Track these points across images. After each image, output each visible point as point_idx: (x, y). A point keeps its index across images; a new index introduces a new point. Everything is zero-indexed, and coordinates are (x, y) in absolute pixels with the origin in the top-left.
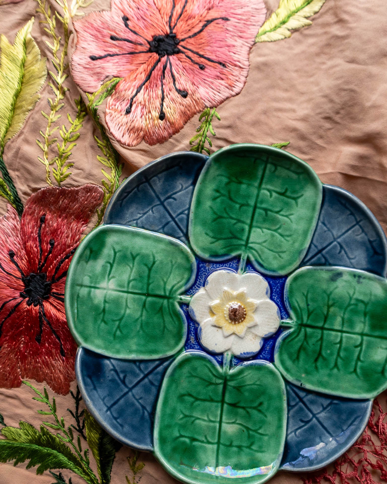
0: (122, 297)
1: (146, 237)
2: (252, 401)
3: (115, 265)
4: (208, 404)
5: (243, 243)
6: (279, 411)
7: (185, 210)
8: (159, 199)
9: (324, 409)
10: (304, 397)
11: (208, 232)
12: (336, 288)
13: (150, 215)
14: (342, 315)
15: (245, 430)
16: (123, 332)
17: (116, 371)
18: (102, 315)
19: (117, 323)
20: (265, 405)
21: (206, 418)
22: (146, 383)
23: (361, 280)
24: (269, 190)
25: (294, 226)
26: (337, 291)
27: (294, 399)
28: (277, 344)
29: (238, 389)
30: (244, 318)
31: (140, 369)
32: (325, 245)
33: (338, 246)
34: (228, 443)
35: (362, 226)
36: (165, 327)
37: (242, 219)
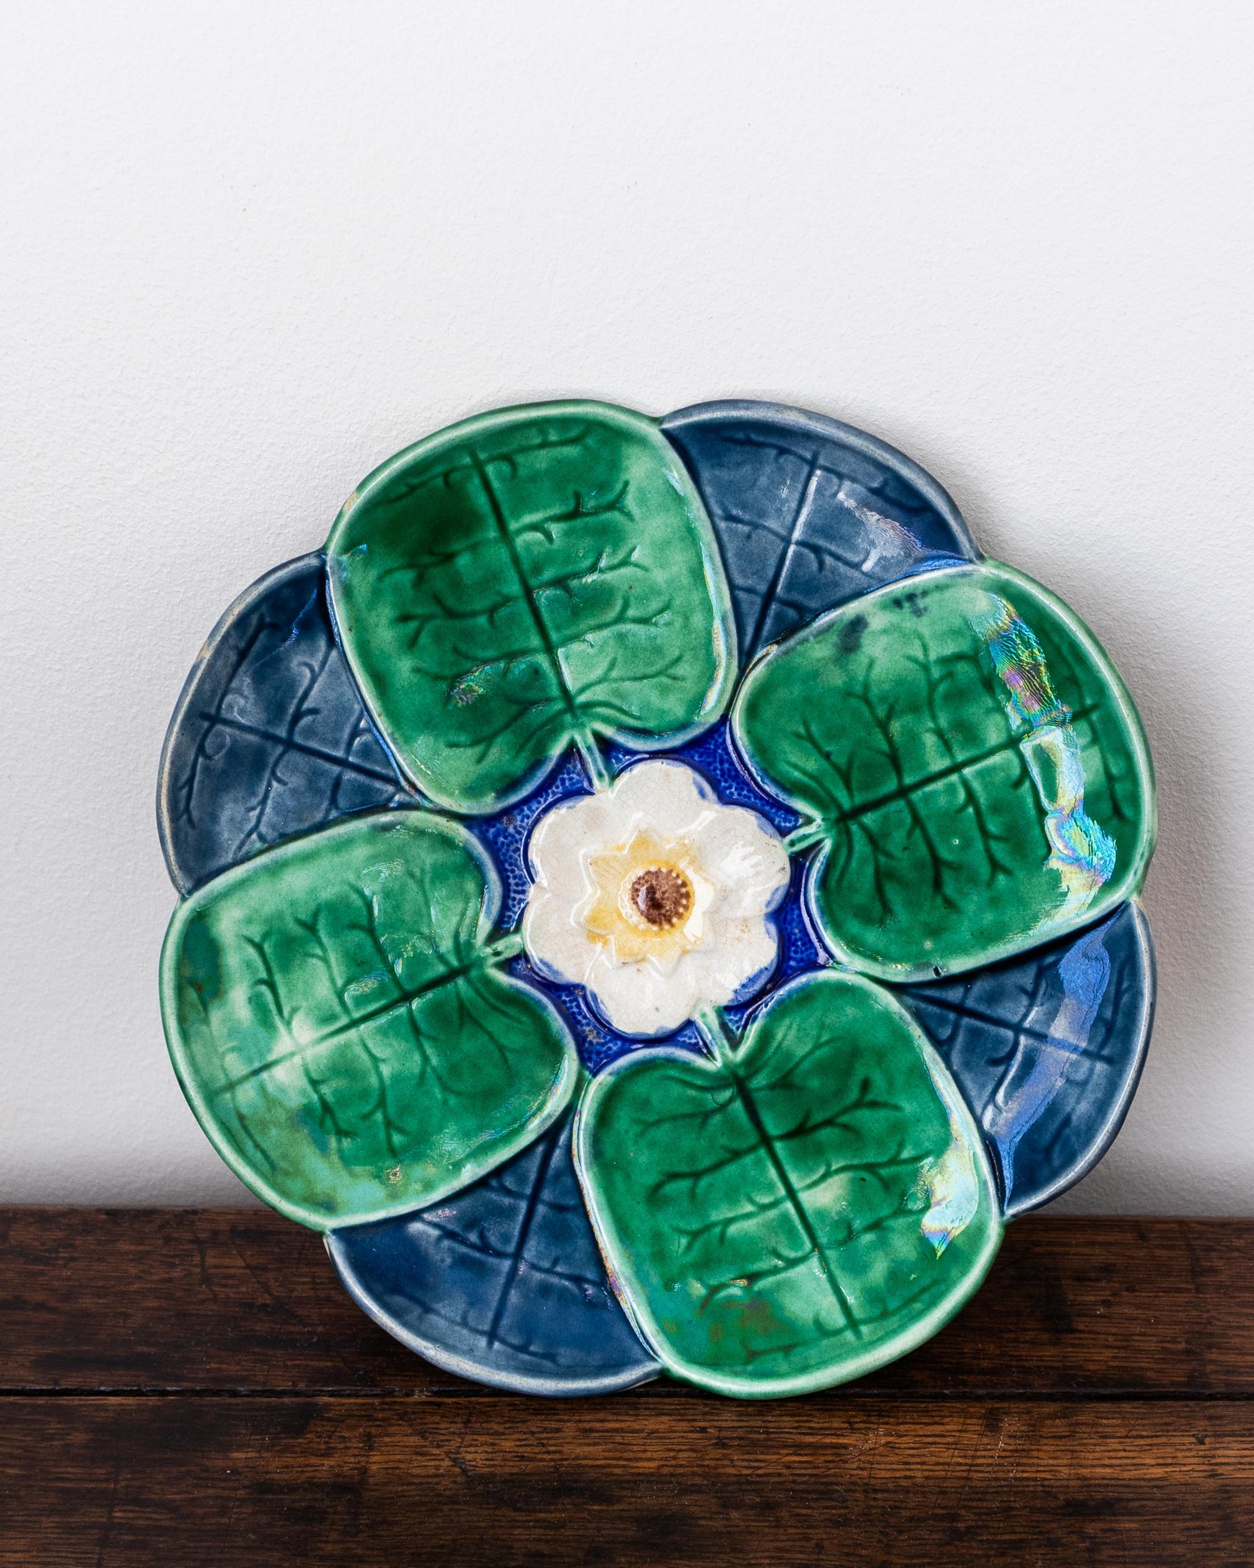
0: (347, 1045)
1: (307, 858)
2: (839, 1092)
3: (278, 978)
4: (731, 1170)
5: (559, 705)
6: (922, 1072)
7: (359, 720)
8: (276, 740)
9: (1032, 996)
10: (965, 996)
11: (453, 737)
13: (279, 795)
14: (931, 725)
15: (865, 1175)
16: (407, 1128)
17: (449, 1234)
18: (329, 1123)
19: (379, 1116)
21: (749, 1208)
22: (544, 1217)
23: (921, 603)
24: (534, 527)
25: (659, 577)
26: (877, 671)
27: (943, 1021)
29: (785, 1083)
30: (687, 896)
31: (509, 1193)
33: (806, 551)
34: (842, 1235)
35: (828, 465)
36: (501, 1049)
37: (516, 646)
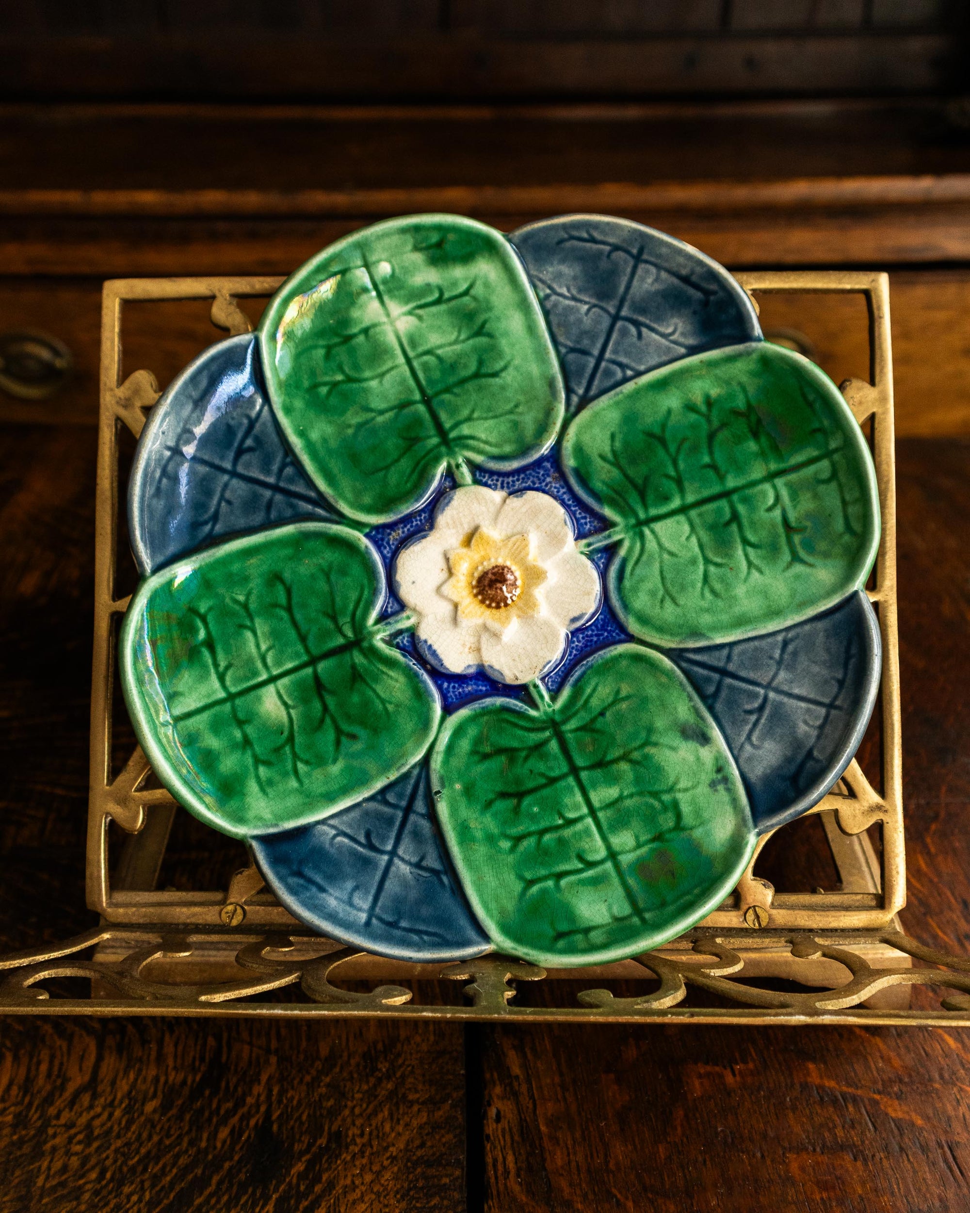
0: (393, 356)
1: (531, 329)
2: (349, 718)
3: (443, 307)
4: (293, 634)
5: (642, 515)
6: (362, 780)
7: (632, 369)
8: (620, 308)
9: (418, 865)
10: (418, 814)
11: (619, 437)
12: (673, 749)
13: (578, 310)
14: (625, 793)
15: (286, 734)
16: (331, 398)
17: (252, 423)
18: (336, 340)
19: (339, 377)
20: (358, 746)
21: (264, 647)
22: (262, 495)
23: (721, 788)
24: (777, 498)
25: (740, 590)
26: (668, 752)
29: (356, 677)
30: (498, 607)
31: (281, 470)
32: (743, 674)
34: (241, 715)
35: (831, 718)
36: (387, 468)
37: (686, 484)
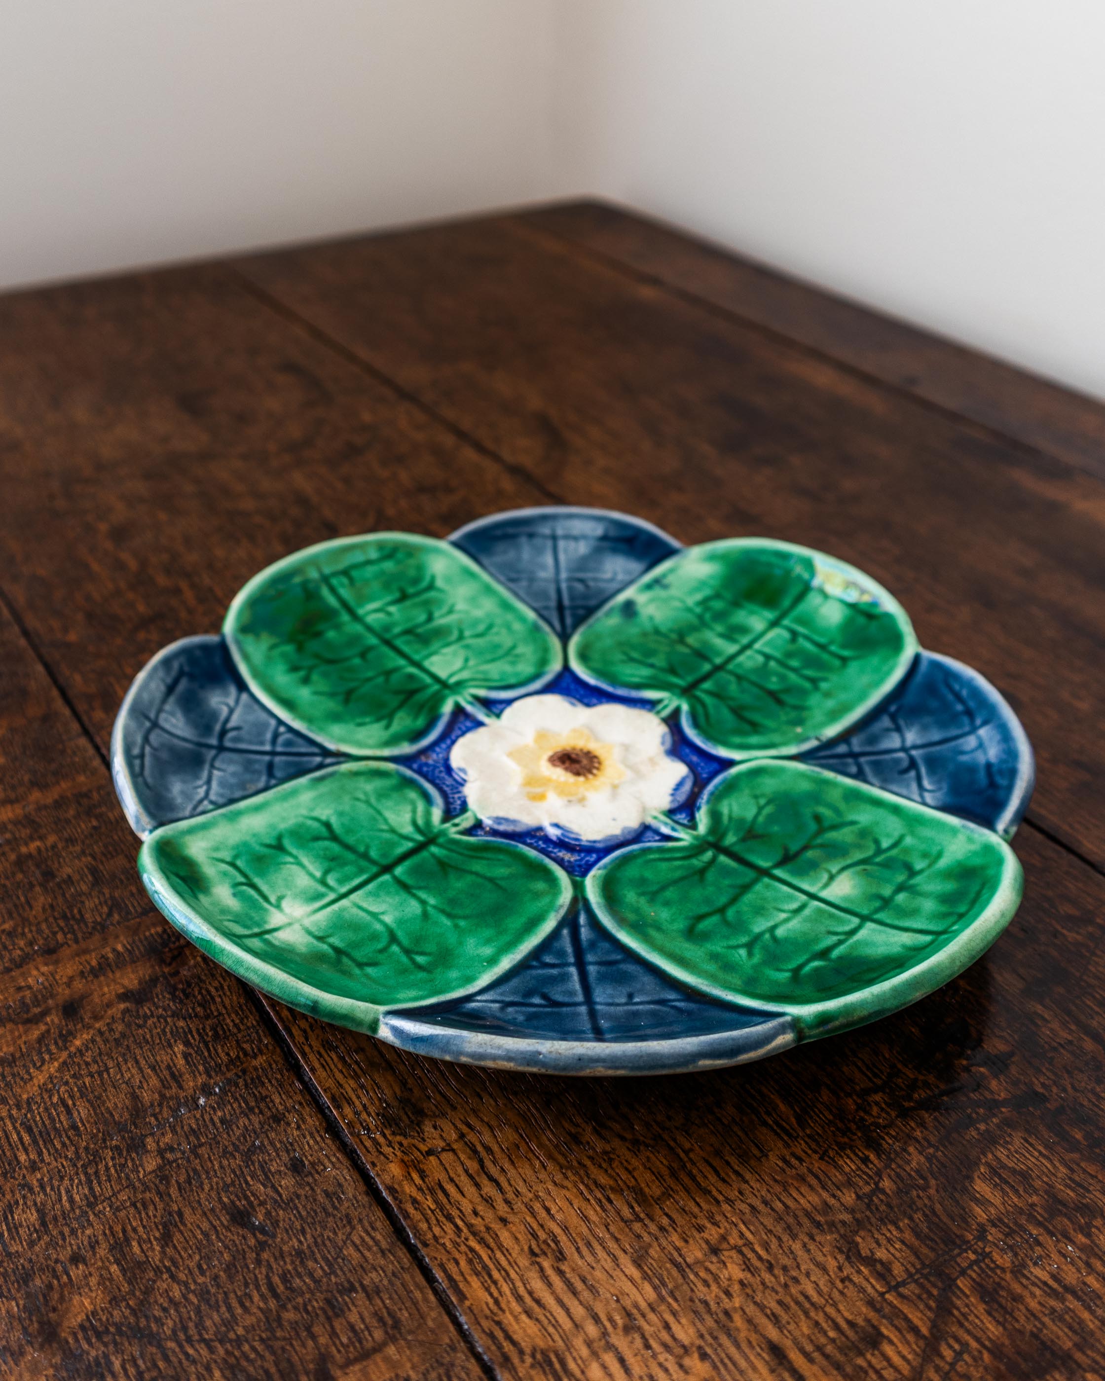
0: (342, 910)
2: (800, 829)
3: (258, 881)
4: (748, 897)
5: (437, 687)
7: (278, 729)
8: (210, 747)
9: (898, 729)
10: (850, 748)
12: (652, 617)
13: (222, 777)
14: (713, 634)
15: (863, 867)
16: (428, 950)
17: (509, 1004)
18: (346, 960)
19: (395, 949)
20: (824, 812)
22: (599, 973)
23: (665, 582)
25: (478, 613)
26: (658, 620)
27: (846, 764)
28: (698, 741)
29: (751, 835)
30: (596, 757)
31: (553, 966)
32: (554, 597)
33: (573, 582)
34: (878, 904)
36: (490, 880)
37: (389, 667)
